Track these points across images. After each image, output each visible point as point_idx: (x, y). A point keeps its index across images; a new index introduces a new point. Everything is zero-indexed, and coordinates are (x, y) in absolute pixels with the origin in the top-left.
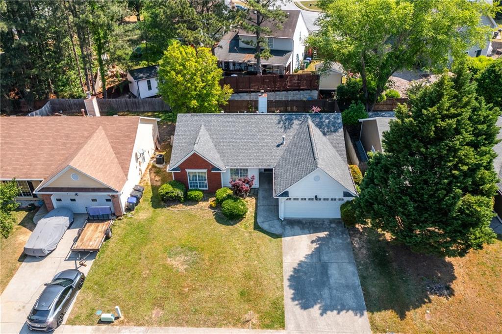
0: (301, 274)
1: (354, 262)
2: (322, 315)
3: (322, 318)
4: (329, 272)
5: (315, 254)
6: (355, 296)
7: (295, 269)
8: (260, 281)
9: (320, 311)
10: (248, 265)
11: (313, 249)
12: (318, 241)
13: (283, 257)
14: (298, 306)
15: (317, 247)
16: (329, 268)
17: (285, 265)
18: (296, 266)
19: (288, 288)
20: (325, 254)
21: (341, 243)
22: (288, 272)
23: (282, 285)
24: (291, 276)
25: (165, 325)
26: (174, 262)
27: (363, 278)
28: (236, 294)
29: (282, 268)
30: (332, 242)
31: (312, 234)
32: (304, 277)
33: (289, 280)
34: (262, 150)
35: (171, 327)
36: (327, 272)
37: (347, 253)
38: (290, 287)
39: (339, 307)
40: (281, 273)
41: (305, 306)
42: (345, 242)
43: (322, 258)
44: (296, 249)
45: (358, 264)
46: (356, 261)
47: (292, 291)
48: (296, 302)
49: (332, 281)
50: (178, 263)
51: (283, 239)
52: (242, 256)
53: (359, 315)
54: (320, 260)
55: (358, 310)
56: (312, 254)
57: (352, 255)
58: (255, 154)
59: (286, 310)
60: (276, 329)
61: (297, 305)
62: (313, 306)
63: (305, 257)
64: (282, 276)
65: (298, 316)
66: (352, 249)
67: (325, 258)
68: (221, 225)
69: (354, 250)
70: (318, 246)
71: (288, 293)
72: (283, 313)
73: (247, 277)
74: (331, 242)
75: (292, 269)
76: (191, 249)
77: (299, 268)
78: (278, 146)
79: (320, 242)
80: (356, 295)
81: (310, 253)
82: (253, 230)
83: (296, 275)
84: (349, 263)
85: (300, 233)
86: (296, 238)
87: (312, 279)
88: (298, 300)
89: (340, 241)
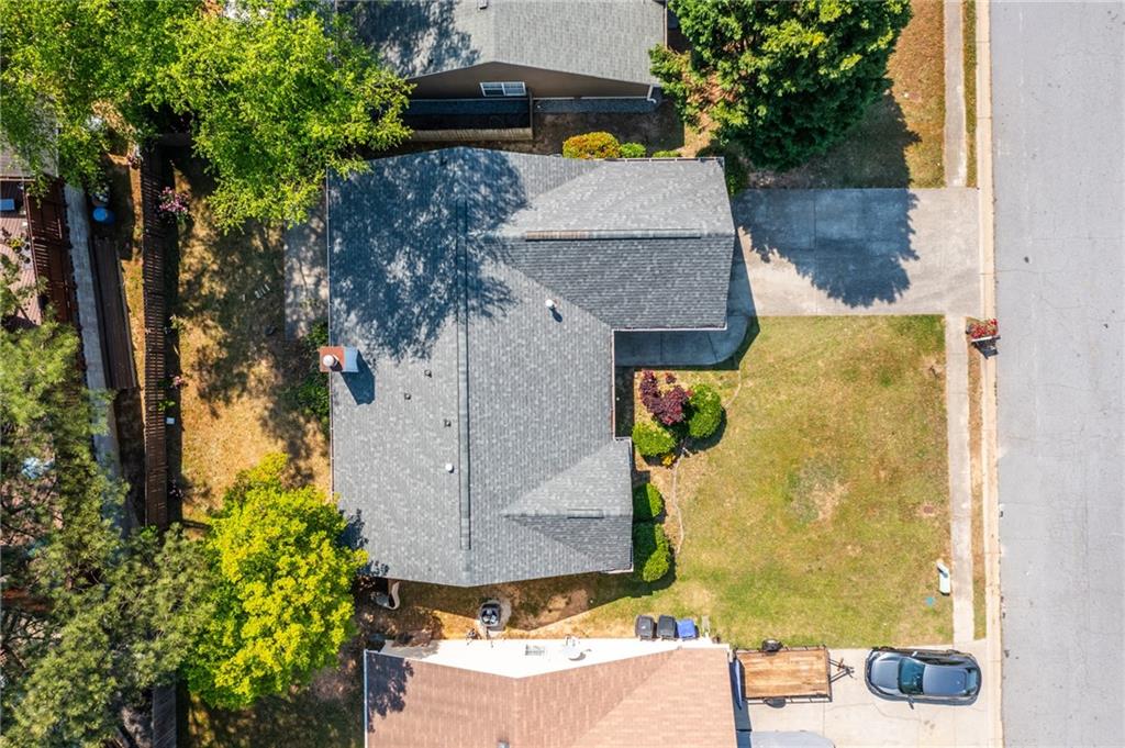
0: (840, 284)
1: (812, 190)
2: (917, 258)
3: (922, 258)
4: (836, 237)
5: (795, 257)
6: (883, 202)
7: (830, 296)
8: (859, 355)
9: (911, 261)
10: (826, 374)
11: (785, 260)
12: (764, 249)
13: (806, 314)
14: (905, 293)
15: (779, 252)
16: (829, 235)
17: (821, 312)
18: (823, 294)
19: (870, 308)
20: (795, 241)
21: (768, 208)
22: (837, 307)
23: (865, 318)
24: (845, 301)
25: (947, 493)
26: (829, 506)
27: (847, 182)
28: (889, 392)
29: (829, 317)
30: (766, 222)
31: (746, 260)
32: (848, 280)
33: (853, 305)
34: (570, 357)
35: (950, 484)
36: (835, 241)
37: (791, 199)
38: (867, 304)
39: (903, 230)
40: (840, 318)
41: (904, 283)
42: (765, 200)
43: (806, 246)
44: (786, 293)
45: (816, 185)
46: (811, 187)
47: (877, 301)
48: (897, 295)
49: (854, 235)
50: (828, 501)
51: (758, 314)
52: (806, 388)
53: (915, 202)
54: (810, 250)
55: (908, 202)
56: (797, 264)
57: (797, 192)
58: (581, 372)
59: (912, 313)
60: (943, 327)
61: (901, 295)
62: (903, 271)
63: (804, 276)
64: (847, 317)
65: (922, 295)
66: (783, 190)
67: (805, 241)
68: (725, 434)
69: (785, 187)
70: (775, 251)
71: (879, 307)
72: (916, 317)
73: (851, 375)
74: (764, 227)
75: (832, 300)
76: (794, 482)
77: (828, 287)
78: (558, 318)
79: (766, 247)
80: (880, 200)
81: (794, 266)
82: (738, 372)
83: (844, 294)
84: (815, 200)
85: (744, 280)
86: (754, 289)
87: (851, 267)
88: (893, 293)
89: (763, 208)
